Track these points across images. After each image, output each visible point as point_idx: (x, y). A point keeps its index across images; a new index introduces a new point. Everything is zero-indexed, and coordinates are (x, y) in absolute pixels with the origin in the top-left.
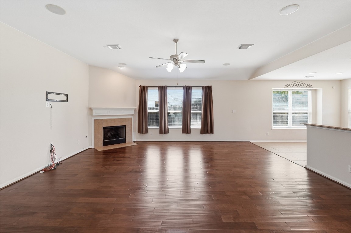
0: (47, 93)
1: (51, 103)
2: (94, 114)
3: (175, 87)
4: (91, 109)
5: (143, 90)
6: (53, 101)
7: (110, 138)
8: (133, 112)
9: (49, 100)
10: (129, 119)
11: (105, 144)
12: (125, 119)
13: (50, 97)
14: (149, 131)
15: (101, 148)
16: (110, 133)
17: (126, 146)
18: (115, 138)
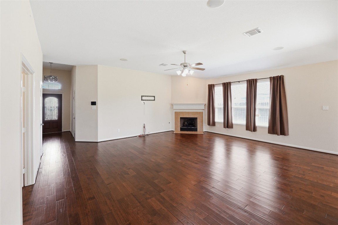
0: (142, 96)
1: (144, 101)
2: (174, 108)
3: (239, 82)
4: (172, 105)
5: (211, 87)
6: (145, 100)
7: (186, 126)
8: (203, 107)
9: (143, 100)
10: (200, 112)
11: (182, 129)
12: (197, 112)
13: (144, 98)
14: (216, 124)
15: (179, 132)
16: (187, 123)
17: (198, 133)
18: (190, 127)
